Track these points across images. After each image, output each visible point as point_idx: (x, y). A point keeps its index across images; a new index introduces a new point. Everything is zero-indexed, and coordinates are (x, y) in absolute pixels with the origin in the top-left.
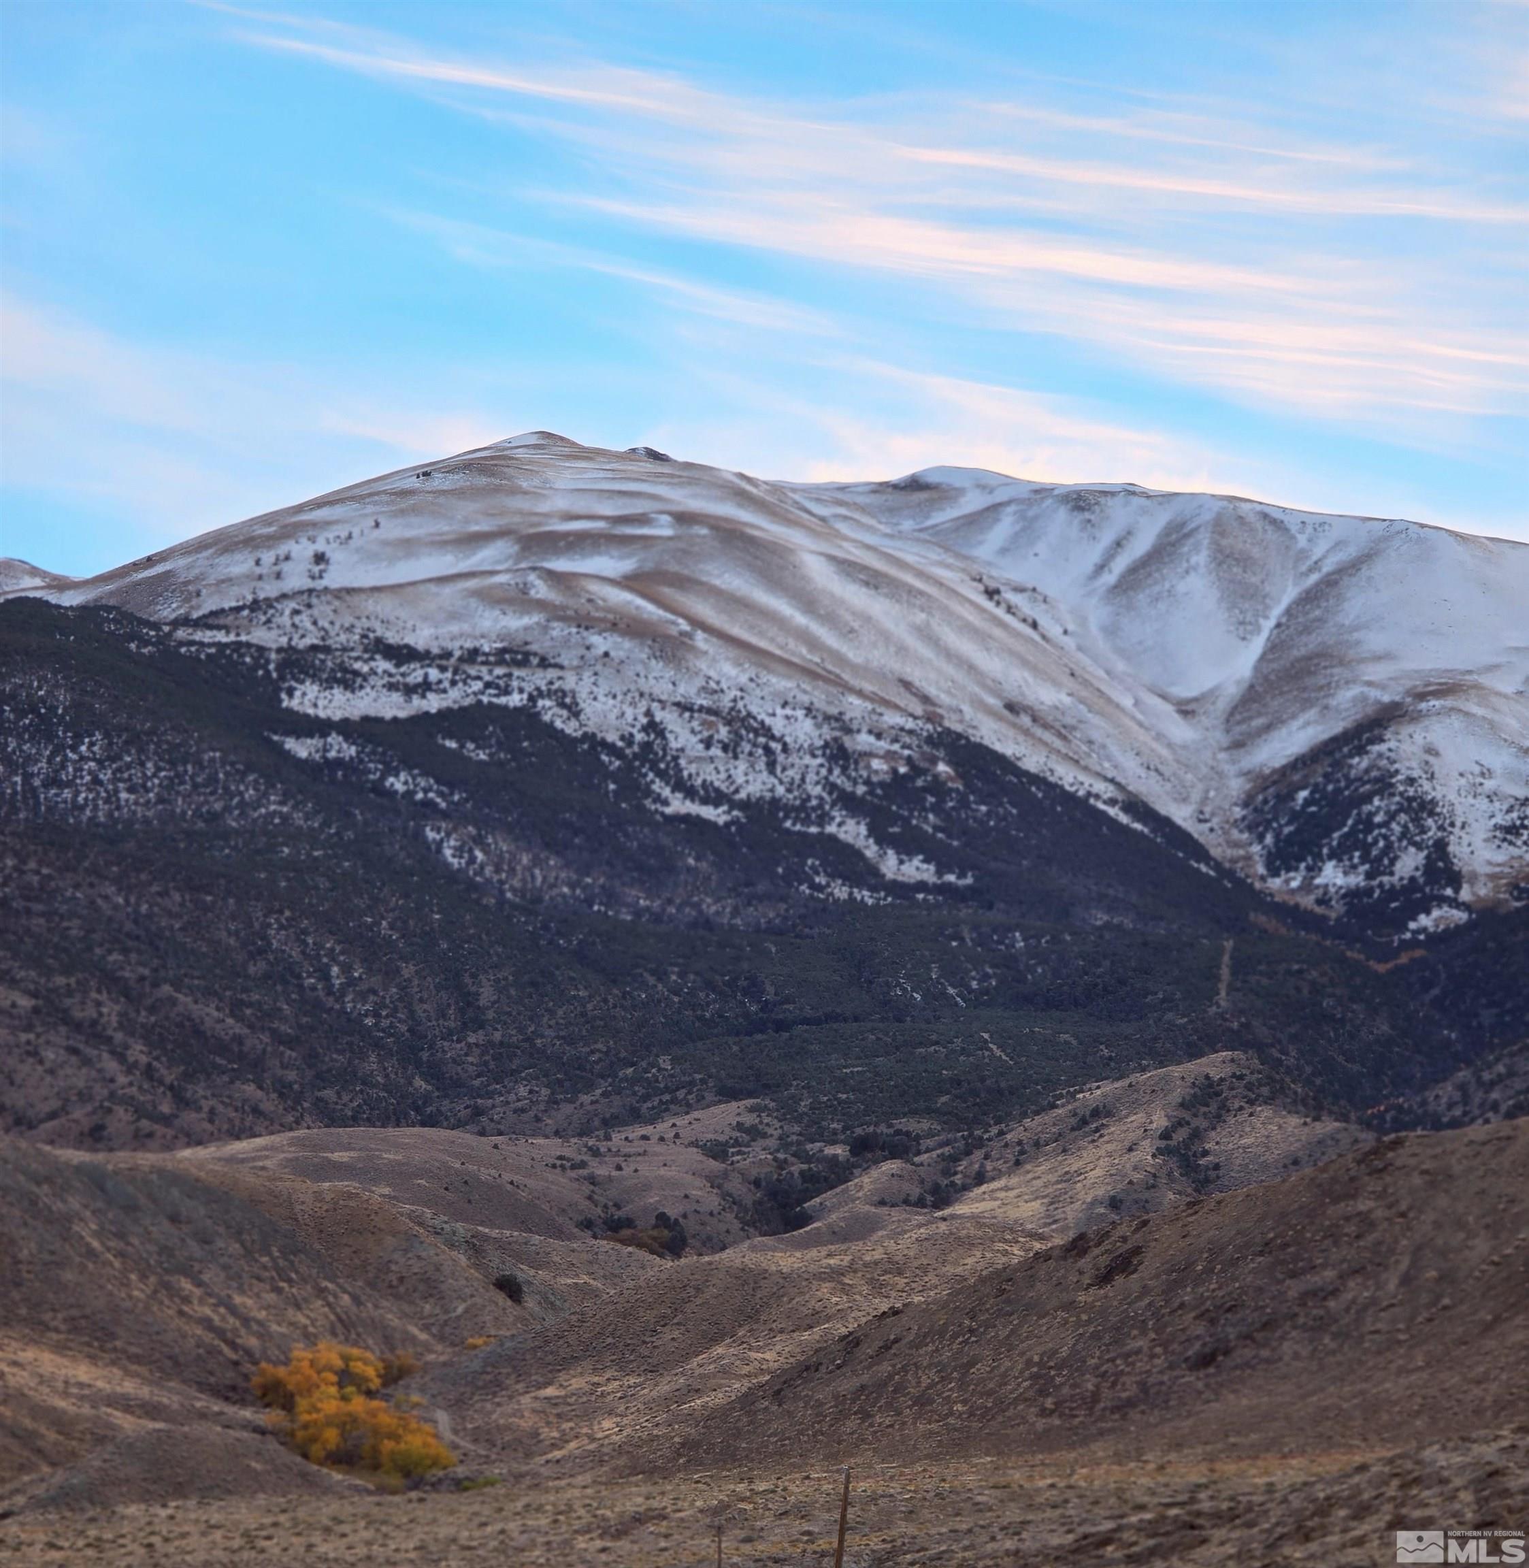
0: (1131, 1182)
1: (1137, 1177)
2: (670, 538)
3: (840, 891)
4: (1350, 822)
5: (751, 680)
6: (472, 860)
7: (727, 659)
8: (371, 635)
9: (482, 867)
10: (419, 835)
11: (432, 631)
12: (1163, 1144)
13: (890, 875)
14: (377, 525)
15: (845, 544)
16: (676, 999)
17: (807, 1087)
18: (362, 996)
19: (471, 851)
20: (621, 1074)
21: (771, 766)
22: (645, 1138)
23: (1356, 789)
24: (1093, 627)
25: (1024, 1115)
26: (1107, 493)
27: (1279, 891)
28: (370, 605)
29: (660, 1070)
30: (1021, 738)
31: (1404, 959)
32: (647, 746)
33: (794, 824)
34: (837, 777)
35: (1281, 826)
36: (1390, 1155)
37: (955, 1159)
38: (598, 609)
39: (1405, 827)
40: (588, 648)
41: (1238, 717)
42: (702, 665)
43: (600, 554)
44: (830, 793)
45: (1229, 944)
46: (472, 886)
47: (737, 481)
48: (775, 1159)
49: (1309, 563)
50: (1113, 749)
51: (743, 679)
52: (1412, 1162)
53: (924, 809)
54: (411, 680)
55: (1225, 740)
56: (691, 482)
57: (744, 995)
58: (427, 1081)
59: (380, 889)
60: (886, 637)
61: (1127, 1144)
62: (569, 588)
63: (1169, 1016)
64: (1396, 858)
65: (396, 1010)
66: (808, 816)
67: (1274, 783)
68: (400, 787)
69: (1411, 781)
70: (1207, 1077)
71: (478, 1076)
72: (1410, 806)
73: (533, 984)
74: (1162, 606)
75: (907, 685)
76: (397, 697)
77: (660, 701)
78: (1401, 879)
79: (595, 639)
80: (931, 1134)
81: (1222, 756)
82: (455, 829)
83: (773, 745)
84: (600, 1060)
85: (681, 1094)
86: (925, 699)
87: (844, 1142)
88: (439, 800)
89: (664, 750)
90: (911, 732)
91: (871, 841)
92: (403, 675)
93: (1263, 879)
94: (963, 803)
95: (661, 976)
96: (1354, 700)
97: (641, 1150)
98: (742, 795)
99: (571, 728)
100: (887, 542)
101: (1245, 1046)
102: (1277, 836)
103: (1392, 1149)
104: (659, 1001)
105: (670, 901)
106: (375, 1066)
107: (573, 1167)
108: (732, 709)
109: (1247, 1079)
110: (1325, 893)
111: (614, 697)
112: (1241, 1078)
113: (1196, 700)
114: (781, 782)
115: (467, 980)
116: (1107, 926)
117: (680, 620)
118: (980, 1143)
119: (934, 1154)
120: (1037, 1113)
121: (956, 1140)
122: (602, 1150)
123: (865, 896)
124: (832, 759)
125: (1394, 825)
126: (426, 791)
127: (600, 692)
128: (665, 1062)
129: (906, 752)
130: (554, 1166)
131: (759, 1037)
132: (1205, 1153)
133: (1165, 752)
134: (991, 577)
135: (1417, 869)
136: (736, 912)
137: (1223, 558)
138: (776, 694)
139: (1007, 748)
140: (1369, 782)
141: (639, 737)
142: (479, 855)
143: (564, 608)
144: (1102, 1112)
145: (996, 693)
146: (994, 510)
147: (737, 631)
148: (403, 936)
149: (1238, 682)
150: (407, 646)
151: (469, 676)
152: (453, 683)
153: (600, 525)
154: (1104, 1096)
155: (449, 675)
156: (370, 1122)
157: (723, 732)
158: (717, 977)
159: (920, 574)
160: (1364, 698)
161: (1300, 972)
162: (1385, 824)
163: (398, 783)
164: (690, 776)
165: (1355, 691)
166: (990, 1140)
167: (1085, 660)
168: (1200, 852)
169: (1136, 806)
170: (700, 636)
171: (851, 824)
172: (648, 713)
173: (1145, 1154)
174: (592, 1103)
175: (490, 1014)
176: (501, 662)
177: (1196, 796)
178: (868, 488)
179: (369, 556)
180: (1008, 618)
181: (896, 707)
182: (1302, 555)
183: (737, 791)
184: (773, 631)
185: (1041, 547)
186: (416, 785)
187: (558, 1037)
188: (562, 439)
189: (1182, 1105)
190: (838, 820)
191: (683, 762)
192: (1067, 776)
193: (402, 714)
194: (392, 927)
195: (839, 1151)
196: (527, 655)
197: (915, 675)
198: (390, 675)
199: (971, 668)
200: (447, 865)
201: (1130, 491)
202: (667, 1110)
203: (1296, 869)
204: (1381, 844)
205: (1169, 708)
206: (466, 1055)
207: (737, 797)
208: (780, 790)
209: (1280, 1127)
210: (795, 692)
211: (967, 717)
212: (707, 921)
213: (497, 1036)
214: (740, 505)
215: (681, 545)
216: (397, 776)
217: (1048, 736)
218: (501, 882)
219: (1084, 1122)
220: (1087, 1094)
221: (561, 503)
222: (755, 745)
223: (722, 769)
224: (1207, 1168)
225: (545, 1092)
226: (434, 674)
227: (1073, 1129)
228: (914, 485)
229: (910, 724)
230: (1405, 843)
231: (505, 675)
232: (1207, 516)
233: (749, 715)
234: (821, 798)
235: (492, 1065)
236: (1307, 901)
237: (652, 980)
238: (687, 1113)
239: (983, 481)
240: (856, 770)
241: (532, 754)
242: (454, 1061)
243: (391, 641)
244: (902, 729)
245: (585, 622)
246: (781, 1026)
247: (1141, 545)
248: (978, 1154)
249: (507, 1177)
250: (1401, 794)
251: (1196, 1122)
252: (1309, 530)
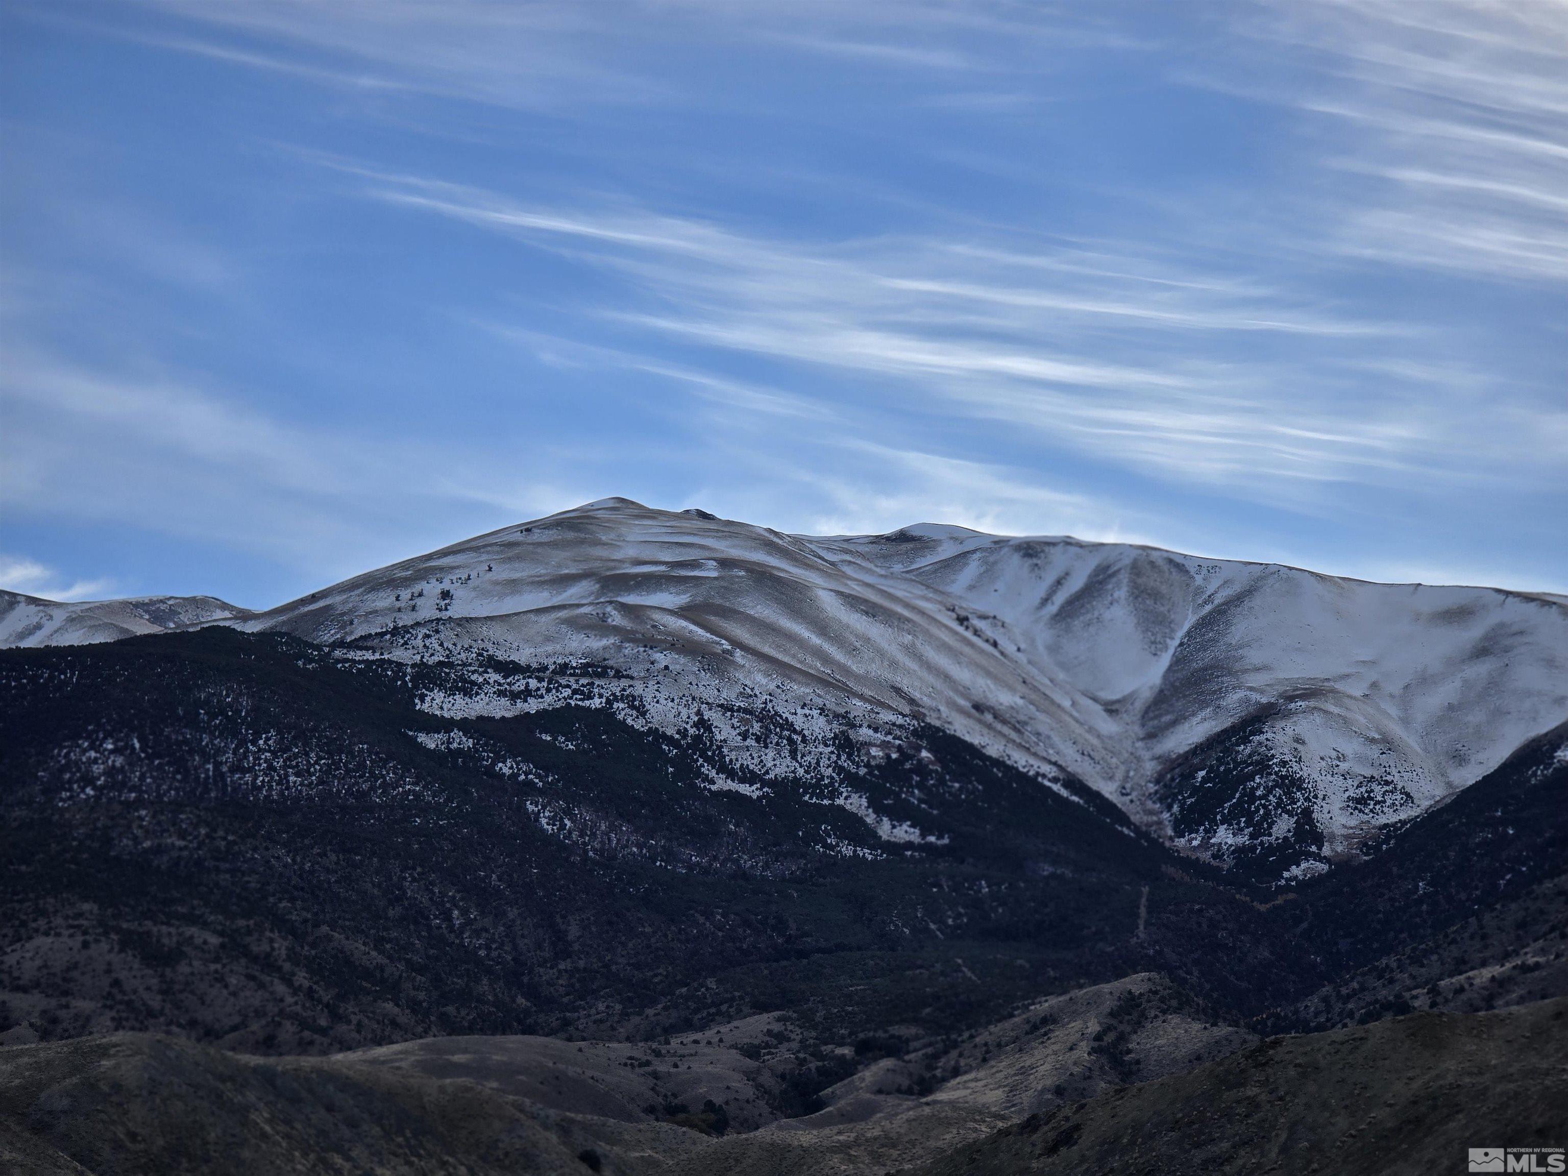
0: (1071, 1074)
1: (1076, 1070)
2: (715, 578)
3: (847, 850)
4: (1237, 795)
5: (778, 687)
6: (563, 826)
7: (759, 671)
8: (485, 654)
9: (570, 832)
10: (521, 807)
11: (532, 650)
12: (1096, 1044)
13: (885, 837)
14: (490, 569)
15: (849, 582)
16: (720, 934)
17: (822, 1002)
18: (477, 933)
19: (561, 820)
20: (677, 992)
21: (793, 754)
22: (696, 1042)
23: (1242, 769)
24: (1041, 648)
25: (989, 1023)
26: (1050, 543)
27: (1184, 848)
28: (485, 631)
29: (707, 989)
30: (985, 731)
31: (1280, 901)
32: (697, 738)
33: (811, 798)
34: (844, 762)
35: (1184, 798)
36: (1271, 1052)
37: (936, 1057)
38: (660, 633)
39: (1280, 798)
40: (652, 663)
41: (1151, 715)
42: (740, 675)
43: (661, 591)
44: (839, 774)
45: (1146, 890)
46: (562, 846)
47: (767, 534)
48: (797, 1058)
49: (1205, 596)
50: (1056, 739)
51: (772, 686)
52: (1288, 1057)
53: (912, 786)
54: (515, 688)
55: (1141, 734)
56: (732, 535)
57: (773, 931)
58: (527, 1000)
59: (491, 850)
60: (881, 653)
61: (1069, 1045)
62: (637, 617)
63: (1101, 945)
64: (1274, 822)
65: (502, 944)
66: (822, 791)
67: (1179, 765)
68: (506, 771)
69: (1284, 763)
70: (1130, 992)
71: (567, 994)
72: (1283, 782)
73: (610, 923)
74: (1092, 629)
75: (898, 690)
76: (504, 701)
77: (707, 703)
78: (1277, 839)
79: (658, 656)
80: (917, 1038)
81: (1139, 744)
82: (549, 803)
83: (795, 737)
84: (661, 981)
85: (724, 1008)
86: (912, 701)
87: (850, 1044)
88: (537, 781)
89: (711, 741)
90: (901, 727)
91: (870, 810)
92: (509, 684)
93: (1171, 839)
94: (941, 782)
95: (708, 915)
96: (1240, 700)
97: (693, 1052)
98: (771, 776)
99: (639, 725)
100: (883, 581)
101: (1159, 968)
102: (1182, 807)
103: (1273, 1048)
104: (707, 936)
105: (715, 858)
106: (486, 988)
107: (640, 1065)
108: (763, 709)
109: (1161, 993)
110: (1219, 850)
111: (673, 700)
112: (1156, 993)
113: (1118, 701)
114: (801, 766)
115: (559, 920)
116: (1053, 876)
117: (723, 642)
118: (955, 1045)
119: (920, 1053)
120: (999, 1021)
121: (937, 1042)
122: (663, 1052)
123: (866, 853)
124: (840, 747)
125: (1271, 797)
126: (526, 774)
127: (662, 697)
128: (711, 983)
129: (897, 742)
130: (625, 1065)
131: (784, 963)
132: (1129, 1052)
133: (1095, 741)
134: (961, 607)
135: (1289, 831)
136: (766, 867)
137: (1139, 593)
138: (798, 698)
139: (975, 739)
140: (1251, 764)
141: (692, 731)
142: (568, 823)
143: (633, 632)
144: (1049, 1020)
145: (967, 697)
146: (965, 555)
147: (767, 650)
148: (509, 886)
149: (1151, 688)
150: (512, 662)
151: (560, 685)
152: (548, 690)
153: (662, 568)
154: (1051, 1007)
155: (545, 684)
156: (482, 1031)
157: (756, 727)
158: (753, 917)
159: (907, 605)
160: (1248, 700)
161: (1201, 910)
162: (1264, 797)
163: (505, 768)
164: (731, 760)
165: (1240, 694)
166: (963, 1042)
167: (1034, 671)
168: (1122, 817)
169: (1073, 783)
170: (738, 653)
171: (855, 797)
172: (699, 713)
173: (1083, 1052)
174: (655, 1015)
175: (576, 947)
176: (585, 674)
177: (1119, 775)
178: (866, 540)
179: (483, 593)
180: (975, 639)
181: (890, 708)
182: (1199, 591)
183: (767, 772)
184: (795, 650)
185: (999, 585)
186: (519, 770)
187: (629, 964)
188: (632, 503)
189: (1112, 1014)
190: (845, 794)
191: (725, 750)
192: (1020, 760)
193: (508, 715)
194: (500, 879)
195: (846, 1051)
196: (605, 668)
197: (904, 683)
198: (500, 684)
199: (947, 678)
200: (543, 830)
201: (1068, 542)
202: (712, 1021)
203: (1197, 832)
204: (1262, 812)
205: (1098, 708)
206: (558, 978)
207: (767, 777)
208: (801, 771)
209: (1186, 1031)
210: (812, 696)
211: (944, 715)
212: (744, 873)
213: (581, 964)
214: (770, 554)
215: (723, 583)
216: (504, 762)
217: (1006, 730)
218: (584, 844)
219: (1035, 1028)
220: (1038, 1006)
221: (631, 552)
222: (781, 737)
223: (755, 755)
224: (1130, 1063)
225: (618, 1007)
226: (533, 683)
227: (1027, 1033)
228: (902, 537)
229: (900, 721)
230: (1279, 811)
231: (588, 684)
232: (1127, 561)
233: (776, 713)
234: (832, 778)
235: (577, 985)
236: (1206, 856)
237: (701, 920)
238: (729, 1022)
239: (956, 534)
240: (859, 756)
241: (609, 745)
242: (548, 983)
243: (500, 658)
244: (894, 724)
245: (650, 643)
246: (802, 954)
247: (1076, 584)
248: (954, 1054)
249: (589, 1073)
250: (1276, 773)
251: (1121, 1027)
252: (1204, 571)
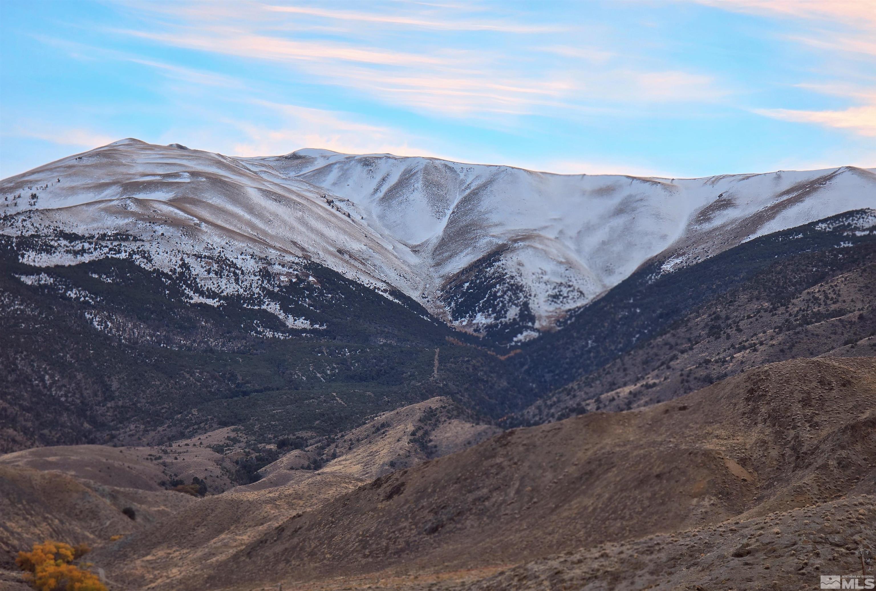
0: (399, 455)
1: (401, 452)
2: (188, 183)
3: (269, 334)
4: (487, 296)
5: (227, 243)
6: (106, 326)
7: (216, 235)
8: (58, 229)
9: (111, 329)
10: (82, 316)
11: (85, 227)
12: (412, 438)
13: (290, 326)
14: (59, 181)
15: (265, 183)
16: (199, 384)
17: (258, 420)
18: (60, 388)
19: (106, 322)
20: (175, 417)
21: (237, 281)
22: (187, 445)
23: (489, 282)
24: (375, 217)
25: (352, 428)
26: (378, 158)
27: (458, 327)
28: (57, 216)
29: (192, 415)
30: (345, 265)
31: (512, 354)
32: (182, 274)
33: (248, 306)
34: (266, 284)
35: (458, 299)
36: (509, 438)
37: (323, 448)
38: (158, 215)
39: (510, 297)
40: (154, 232)
41: (438, 252)
42: (205, 238)
43: (158, 191)
44: (263, 292)
45: (437, 350)
46: (107, 338)
47: (217, 157)
48: (245, 452)
49: (466, 185)
50: (385, 268)
51: (223, 243)
52: (519, 440)
53: (305, 297)
54: (76, 248)
55: (432, 263)
56: (198, 158)
57: (229, 381)
58: (90, 425)
59: (66, 341)
60: (284, 222)
61: (397, 438)
62: (145, 206)
63: (413, 382)
64: (507, 310)
65: (75, 394)
66: (254, 302)
67: (454, 280)
68: (73, 296)
69: (512, 277)
70: (430, 408)
71: (113, 421)
72: (512, 288)
73: (135, 380)
74: (403, 206)
75: (295, 243)
76: (70, 256)
77: (187, 254)
78: (510, 319)
79: (157, 228)
80: (312, 438)
81: (431, 269)
82: (98, 313)
83: (237, 271)
84: (166, 412)
85: (202, 425)
86: (303, 249)
87: (274, 443)
88: (90, 301)
89: (190, 275)
90: (297, 264)
91: (282, 311)
92: (73, 246)
93: (451, 321)
94: (321, 294)
95: (192, 374)
96: (487, 243)
97: (185, 450)
98: (225, 294)
99: (148, 267)
100: (284, 182)
101: (446, 394)
102: (456, 304)
103: (510, 436)
104: (191, 385)
105: (195, 341)
106: (66, 419)
107: (156, 459)
108: (219, 256)
109: (447, 408)
110: (477, 327)
111: (167, 253)
112: (444, 407)
113: (419, 245)
114: (241, 288)
115: (106, 379)
116: (385, 345)
117: (195, 219)
118: (333, 441)
119: (314, 446)
120: (358, 427)
121: (323, 440)
122: (168, 451)
123: (280, 335)
124: (263, 276)
125: (506, 296)
126: (85, 297)
127: (160, 251)
128: (195, 411)
129: (296, 272)
130: (147, 459)
131: (235, 399)
132: (431, 441)
133: (407, 269)
134: (329, 196)
135: (516, 315)
136: (223, 345)
137: (428, 184)
138: (238, 249)
139: (339, 270)
140: (494, 278)
141: (179, 270)
142: (110, 324)
143: (143, 215)
144: (385, 425)
145: (335, 247)
146: (330, 166)
147: (219, 222)
148: (77, 361)
149: (437, 238)
150: (74, 234)
151: (102, 246)
152: (95, 249)
153: (158, 178)
154: (386, 418)
155: (93, 246)
156: (65, 443)
157: (215, 267)
158: (217, 374)
159: (298, 195)
160: (491, 242)
161: (468, 361)
162: (502, 296)
163: (72, 294)
164: (201, 286)
165: (487, 239)
166: (338, 439)
167: (371, 230)
168: (424, 312)
169: (395, 292)
170: (203, 225)
171: (272, 304)
172: (182, 259)
173: (405, 442)
174: (163, 430)
175: (117, 394)
176: (116, 239)
177: (421, 287)
178: (274, 159)
179: (56, 195)
180: (338, 213)
181: (291, 253)
182: (462, 182)
183: (222, 292)
184: (236, 222)
185: (350, 182)
186: (80, 295)
187: (147, 403)
188: (140, 141)
189: (420, 420)
190: (267, 303)
191: (198, 280)
192: (365, 280)
193: (73, 264)
194: (72, 357)
195: (272, 447)
196: (128, 236)
197: (299, 239)
198: (67, 247)
199: (322, 235)
200: (96, 329)
201: (388, 157)
202: (196, 432)
203: (465, 317)
204: (501, 305)
205: (408, 249)
206: (107, 412)
207: (222, 294)
208: (241, 291)
209: (462, 428)
210: (246, 248)
211: (321, 257)
212: (211, 349)
213: (120, 403)
214: (219, 168)
215: (193, 186)
216: (72, 291)
217: (356, 264)
218: (119, 335)
219: (378, 430)
220: (379, 418)
221: (140, 169)
222: (229, 272)
223: (215, 283)
224: (431, 447)
225: (142, 427)
226: (86, 246)
227: (373, 433)
228: (294, 157)
229: (297, 260)
230: (510, 304)
231: (118, 245)
232: (421, 167)
233: (226, 258)
234: (259, 294)
235: (118, 416)
236: (470, 331)
237: (188, 376)
238: (205, 433)
239: (324, 154)
240: (274, 281)
241: (132, 279)
242: (102, 415)
243: (67, 232)
244: (293, 263)
245: (152, 221)
246: (245, 394)
247: (393, 180)
248: (333, 446)
249: (126, 465)
250: (508, 283)
251: (426, 428)
252: (465, 171)
